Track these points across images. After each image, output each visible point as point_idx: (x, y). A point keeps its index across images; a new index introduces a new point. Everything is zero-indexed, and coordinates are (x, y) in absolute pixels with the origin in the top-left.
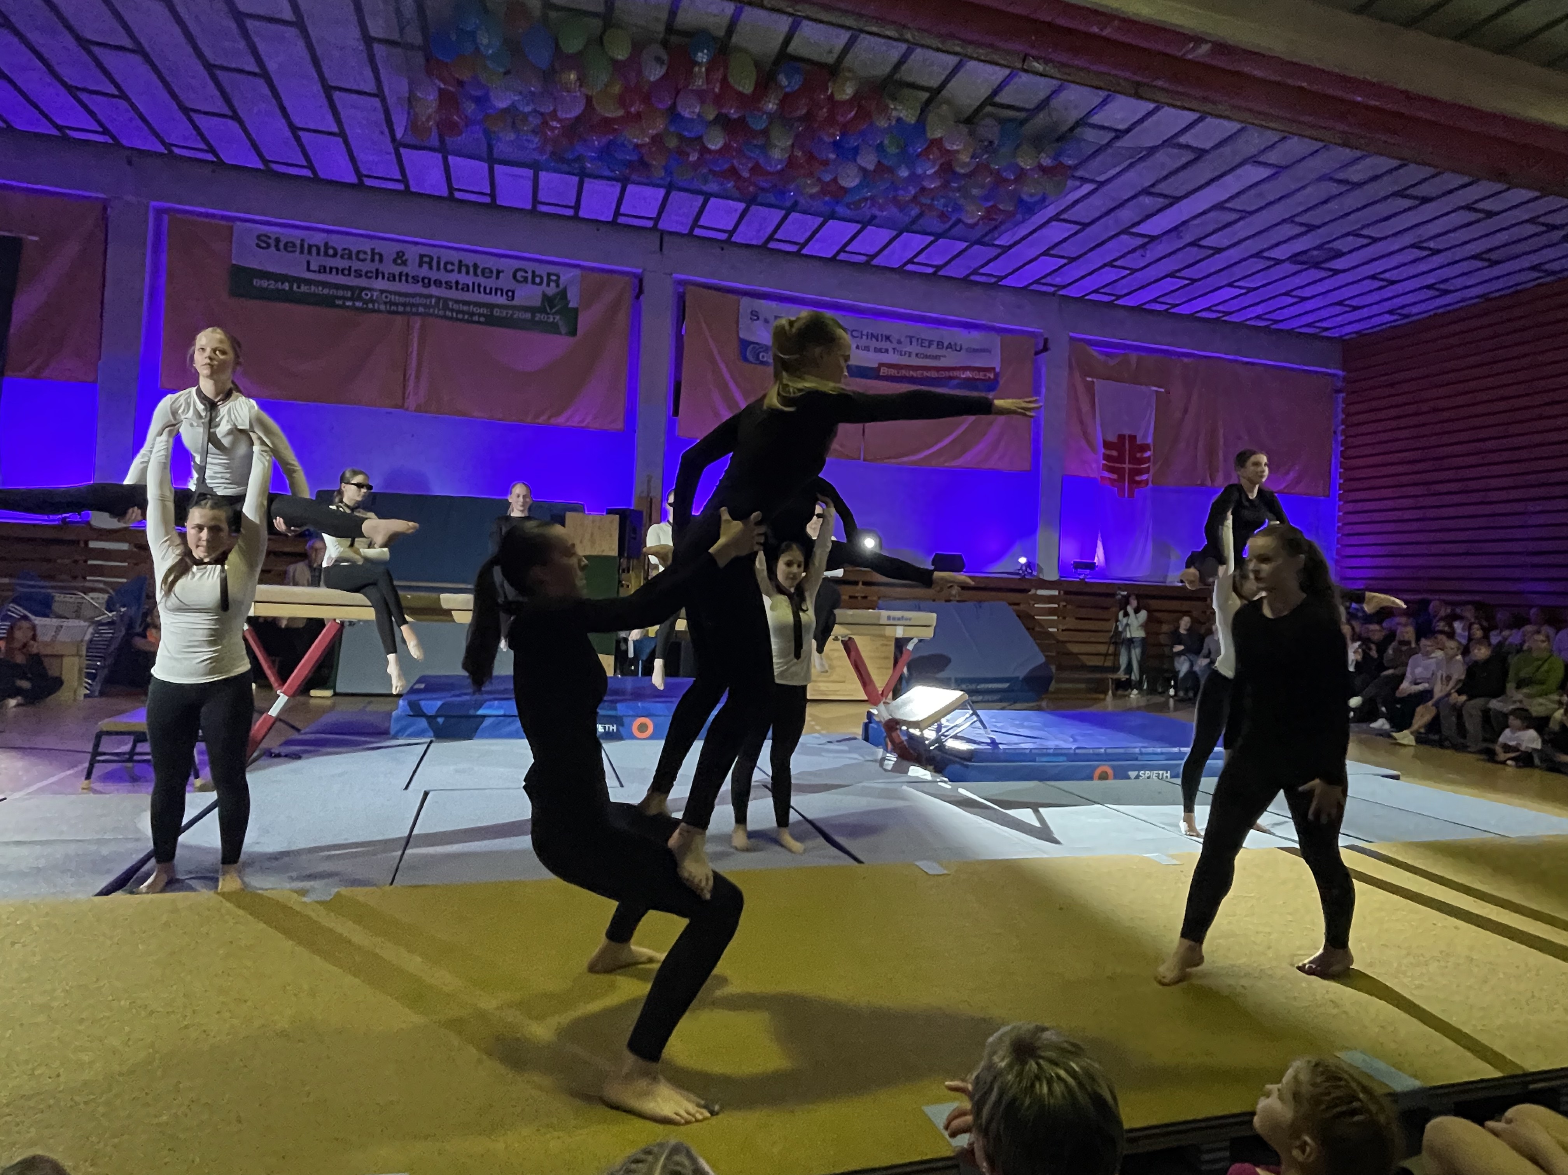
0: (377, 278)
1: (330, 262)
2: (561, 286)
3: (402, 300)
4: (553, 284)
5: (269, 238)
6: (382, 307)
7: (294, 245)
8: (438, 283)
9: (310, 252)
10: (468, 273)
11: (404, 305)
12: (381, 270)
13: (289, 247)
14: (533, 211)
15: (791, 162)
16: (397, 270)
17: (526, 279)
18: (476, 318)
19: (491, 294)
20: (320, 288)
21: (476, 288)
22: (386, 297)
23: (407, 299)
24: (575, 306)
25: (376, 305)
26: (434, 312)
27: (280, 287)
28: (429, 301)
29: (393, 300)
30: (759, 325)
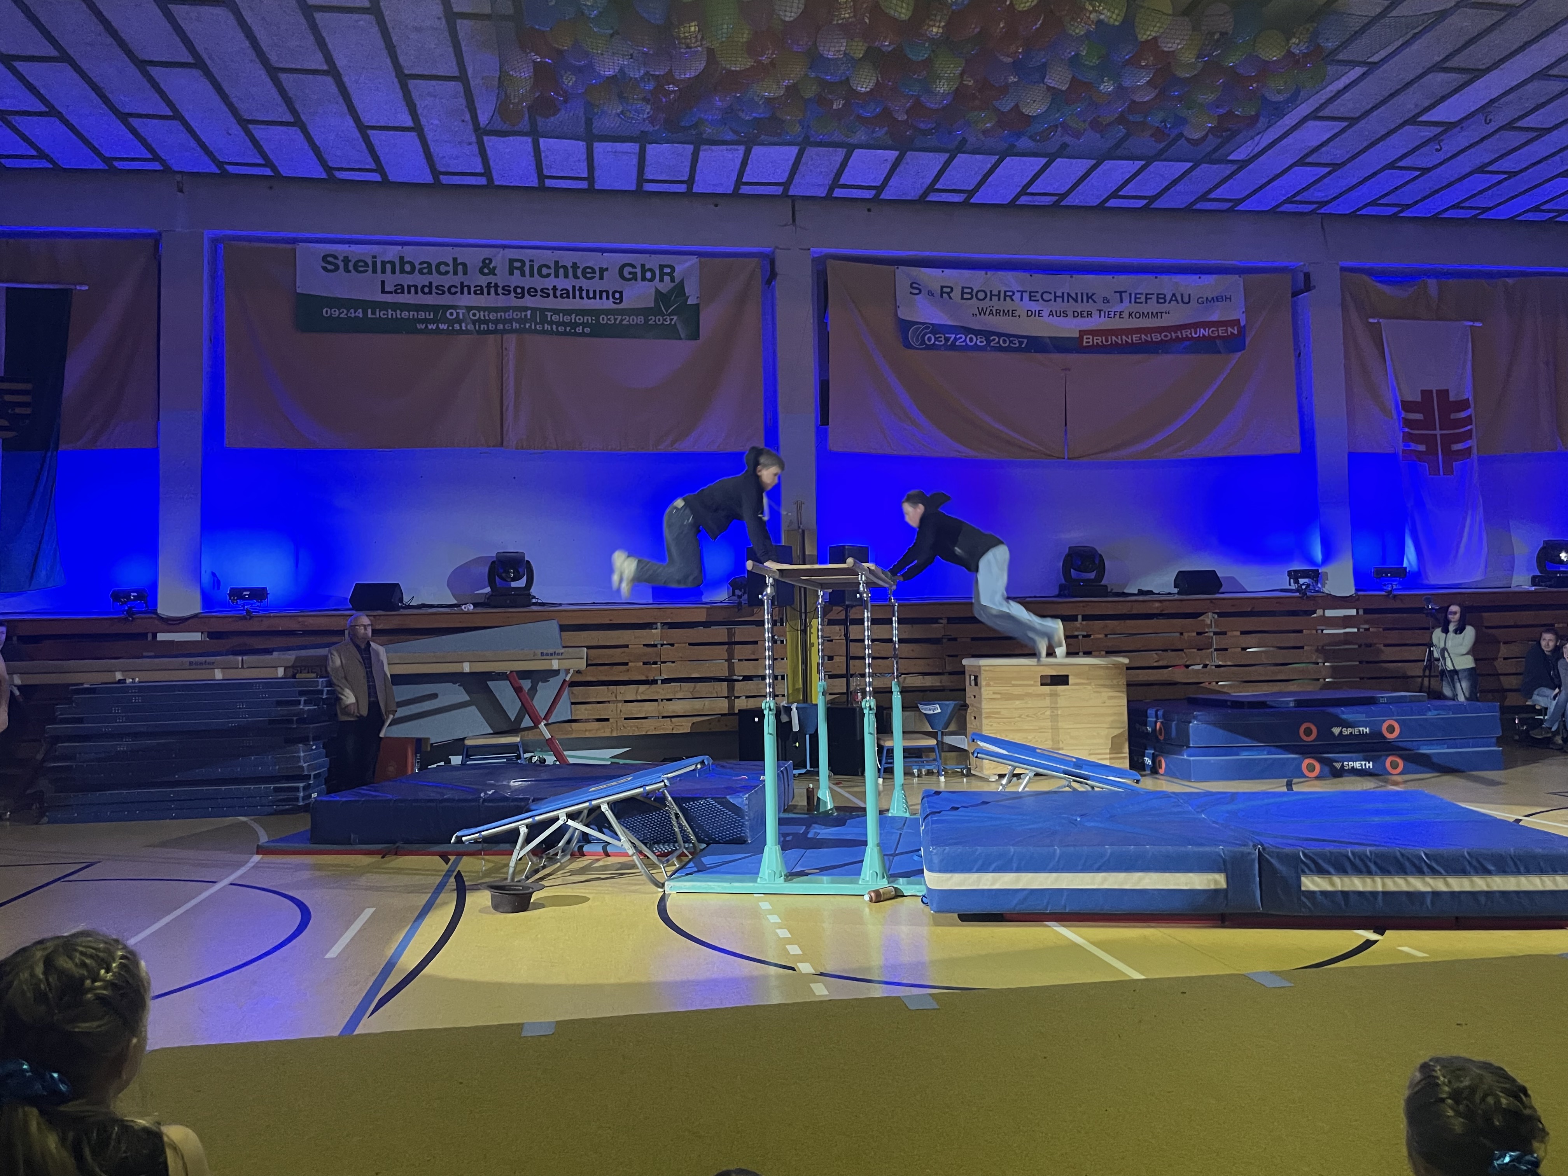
0: (462, 293)
1: (406, 280)
3: (493, 316)
5: (336, 258)
7: (366, 264)
8: (532, 292)
9: (384, 271)
10: (566, 276)
11: (496, 322)
12: (465, 282)
13: (359, 266)
14: (639, 193)
15: (959, 94)
16: (483, 281)
17: (635, 277)
18: (579, 330)
19: (594, 297)
20: (398, 312)
21: (577, 293)
22: (474, 315)
23: (499, 314)
24: (695, 302)
25: (463, 325)
26: (530, 327)
27: (353, 315)
28: (523, 314)
29: (482, 318)
30: (920, 299)
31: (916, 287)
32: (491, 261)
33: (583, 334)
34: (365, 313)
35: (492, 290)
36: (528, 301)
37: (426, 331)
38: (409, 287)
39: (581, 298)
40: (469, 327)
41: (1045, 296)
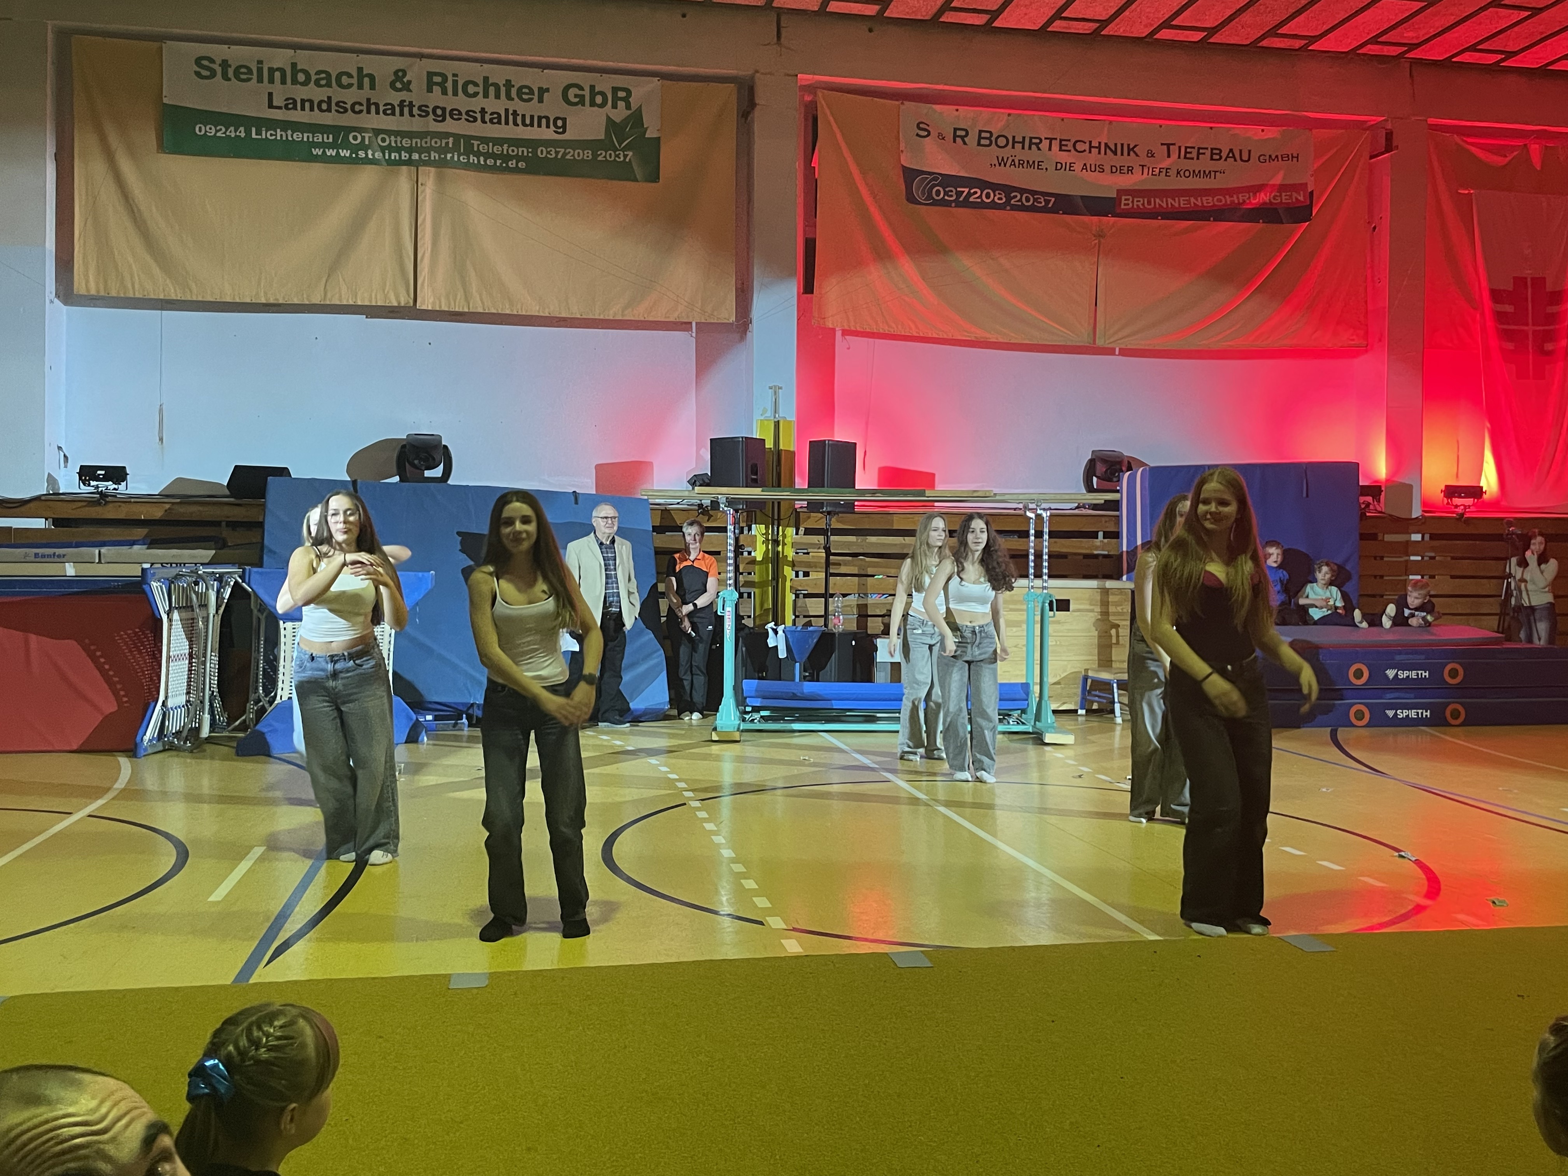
0: (369, 112)
1: (301, 93)
2: (634, 106)
3: (406, 143)
4: (621, 104)
5: (212, 61)
6: (379, 156)
7: (250, 71)
8: (455, 114)
9: (271, 81)
10: (498, 96)
11: (410, 150)
12: (373, 99)
13: (241, 73)
16: (395, 98)
17: (582, 102)
18: (512, 164)
19: (532, 125)
20: (289, 132)
21: (511, 118)
22: (383, 140)
23: (414, 141)
24: (655, 136)
25: (370, 152)
26: (453, 157)
27: (233, 135)
28: (444, 141)
29: (393, 144)
30: (929, 144)
31: (923, 129)
32: (405, 74)
33: (517, 170)
34: (248, 132)
35: (406, 110)
36: (450, 126)
37: (324, 159)
38: (303, 101)
39: (515, 124)
40: (376, 155)
41: (1080, 147)
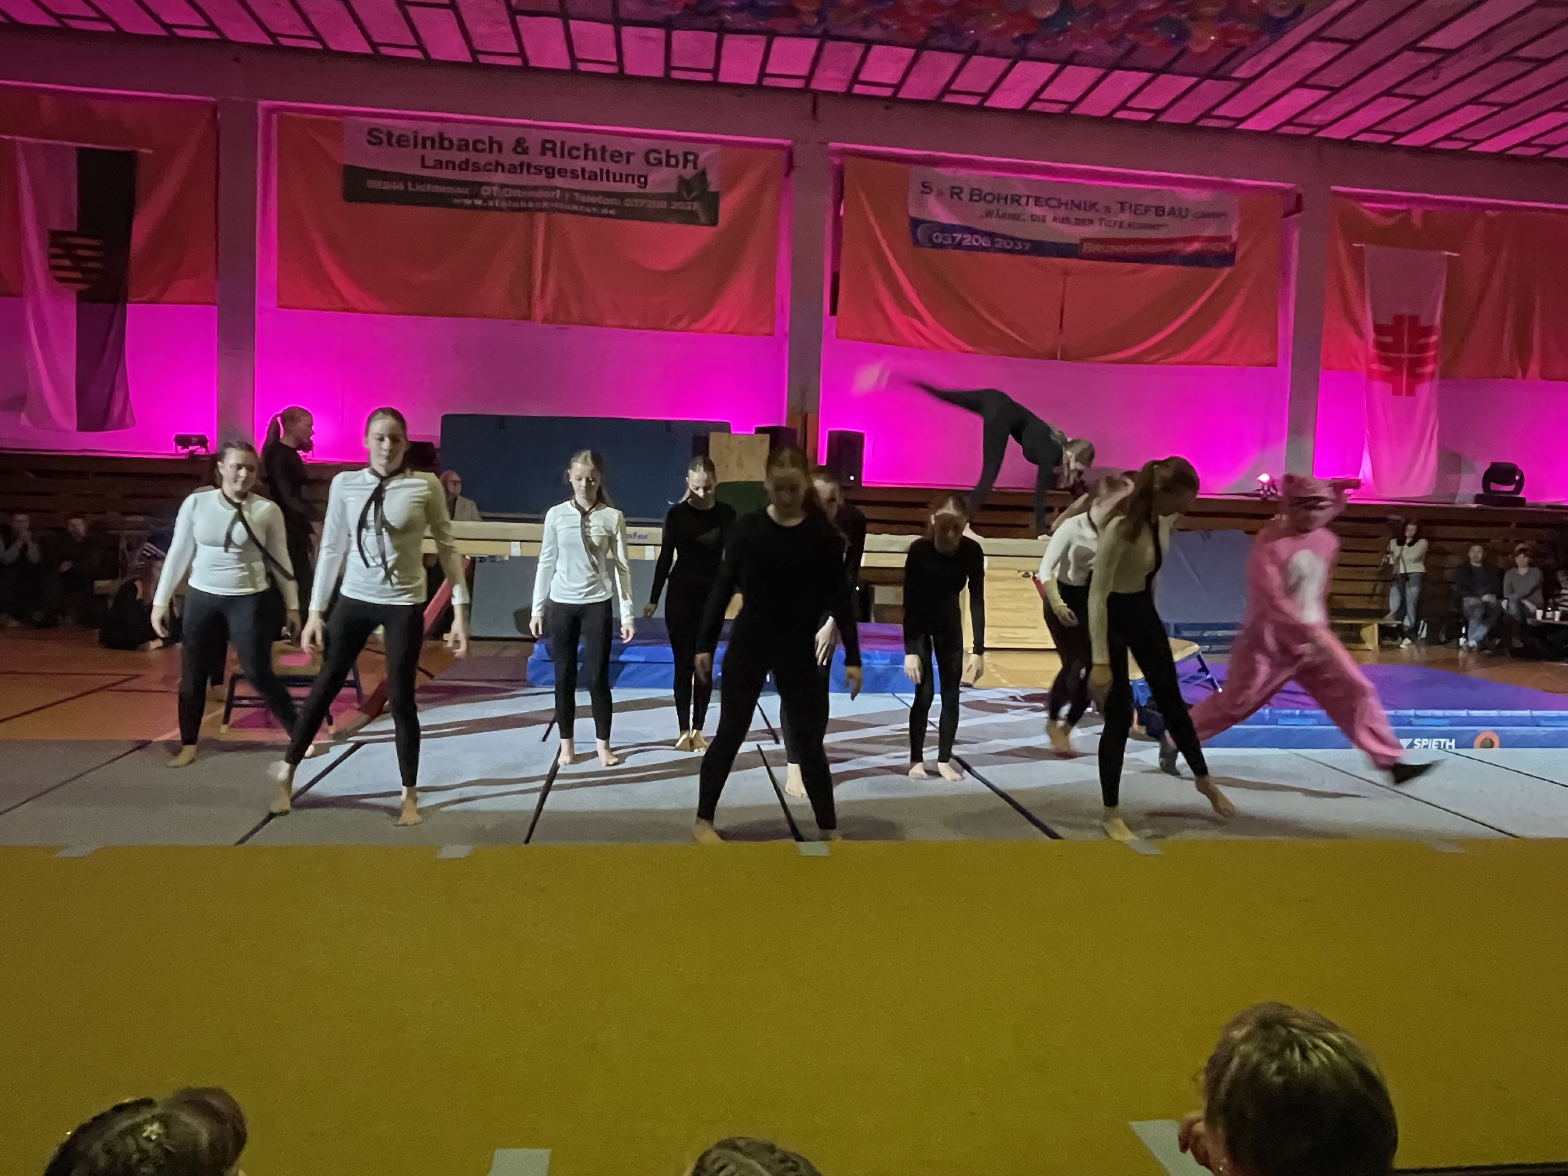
0: (496, 171)
1: (445, 156)
2: (700, 166)
3: (524, 194)
4: (690, 165)
5: (381, 132)
6: (504, 204)
7: (408, 141)
8: (562, 172)
9: (424, 146)
10: (595, 159)
11: (527, 200)
12: (501, 161)
13: (402, 141)
14: (666, 81)
16: (516, 160)
17: (660, 163)
18: (605, 211)
19: (621, 180)
20: (437, 187)
21: (605, 176)
22: (507, 193)
23: (530, 193)
24: (716, 190)
25: (497, 202)
26: (559, 206)
27: (395, 188)
28: (553, 193)
29: (515, 196)
30: (931, 199)
31: (927, 187)
32: (524, 141)
33: (609, 216)
34: (406, 187)
35: (525, 169)
36: (558, 181)
37: (461, 206)
38: (448, 162)
39: (608, 179)
40: (501, 204)
41: (1050, 202)
